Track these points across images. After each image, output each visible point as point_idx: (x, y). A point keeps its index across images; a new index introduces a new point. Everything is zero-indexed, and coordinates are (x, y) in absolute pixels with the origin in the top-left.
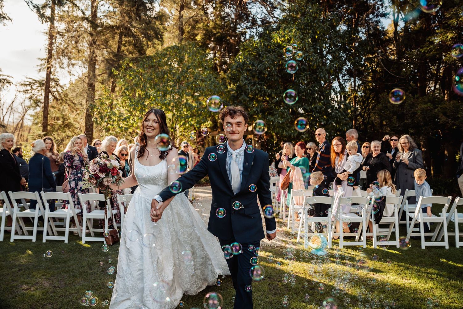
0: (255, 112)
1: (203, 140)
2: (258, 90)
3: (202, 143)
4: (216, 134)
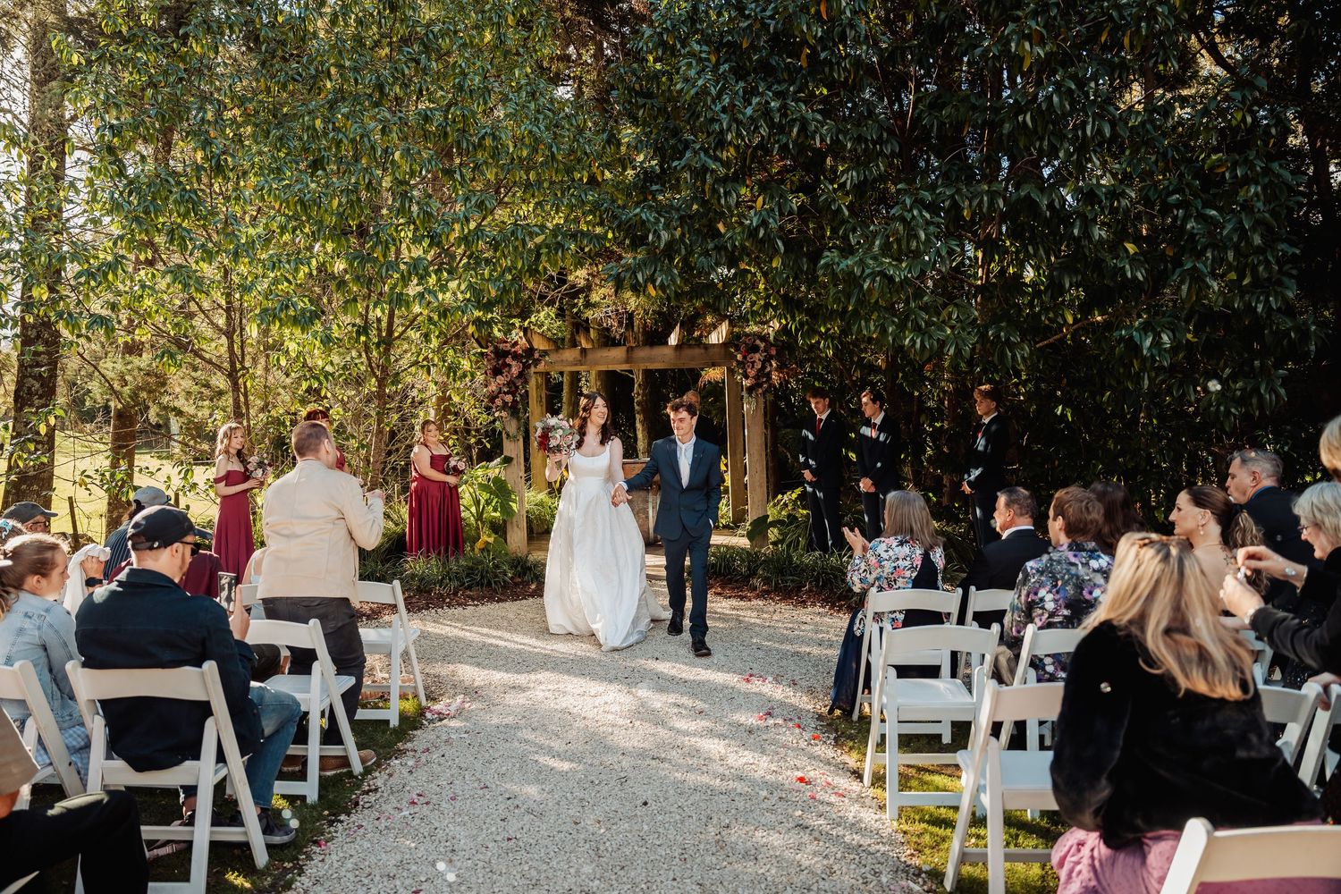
0: (753, 233)
1: (512, 387)
2: (771, 125)
3: (509, 398)
4: (571, 359)
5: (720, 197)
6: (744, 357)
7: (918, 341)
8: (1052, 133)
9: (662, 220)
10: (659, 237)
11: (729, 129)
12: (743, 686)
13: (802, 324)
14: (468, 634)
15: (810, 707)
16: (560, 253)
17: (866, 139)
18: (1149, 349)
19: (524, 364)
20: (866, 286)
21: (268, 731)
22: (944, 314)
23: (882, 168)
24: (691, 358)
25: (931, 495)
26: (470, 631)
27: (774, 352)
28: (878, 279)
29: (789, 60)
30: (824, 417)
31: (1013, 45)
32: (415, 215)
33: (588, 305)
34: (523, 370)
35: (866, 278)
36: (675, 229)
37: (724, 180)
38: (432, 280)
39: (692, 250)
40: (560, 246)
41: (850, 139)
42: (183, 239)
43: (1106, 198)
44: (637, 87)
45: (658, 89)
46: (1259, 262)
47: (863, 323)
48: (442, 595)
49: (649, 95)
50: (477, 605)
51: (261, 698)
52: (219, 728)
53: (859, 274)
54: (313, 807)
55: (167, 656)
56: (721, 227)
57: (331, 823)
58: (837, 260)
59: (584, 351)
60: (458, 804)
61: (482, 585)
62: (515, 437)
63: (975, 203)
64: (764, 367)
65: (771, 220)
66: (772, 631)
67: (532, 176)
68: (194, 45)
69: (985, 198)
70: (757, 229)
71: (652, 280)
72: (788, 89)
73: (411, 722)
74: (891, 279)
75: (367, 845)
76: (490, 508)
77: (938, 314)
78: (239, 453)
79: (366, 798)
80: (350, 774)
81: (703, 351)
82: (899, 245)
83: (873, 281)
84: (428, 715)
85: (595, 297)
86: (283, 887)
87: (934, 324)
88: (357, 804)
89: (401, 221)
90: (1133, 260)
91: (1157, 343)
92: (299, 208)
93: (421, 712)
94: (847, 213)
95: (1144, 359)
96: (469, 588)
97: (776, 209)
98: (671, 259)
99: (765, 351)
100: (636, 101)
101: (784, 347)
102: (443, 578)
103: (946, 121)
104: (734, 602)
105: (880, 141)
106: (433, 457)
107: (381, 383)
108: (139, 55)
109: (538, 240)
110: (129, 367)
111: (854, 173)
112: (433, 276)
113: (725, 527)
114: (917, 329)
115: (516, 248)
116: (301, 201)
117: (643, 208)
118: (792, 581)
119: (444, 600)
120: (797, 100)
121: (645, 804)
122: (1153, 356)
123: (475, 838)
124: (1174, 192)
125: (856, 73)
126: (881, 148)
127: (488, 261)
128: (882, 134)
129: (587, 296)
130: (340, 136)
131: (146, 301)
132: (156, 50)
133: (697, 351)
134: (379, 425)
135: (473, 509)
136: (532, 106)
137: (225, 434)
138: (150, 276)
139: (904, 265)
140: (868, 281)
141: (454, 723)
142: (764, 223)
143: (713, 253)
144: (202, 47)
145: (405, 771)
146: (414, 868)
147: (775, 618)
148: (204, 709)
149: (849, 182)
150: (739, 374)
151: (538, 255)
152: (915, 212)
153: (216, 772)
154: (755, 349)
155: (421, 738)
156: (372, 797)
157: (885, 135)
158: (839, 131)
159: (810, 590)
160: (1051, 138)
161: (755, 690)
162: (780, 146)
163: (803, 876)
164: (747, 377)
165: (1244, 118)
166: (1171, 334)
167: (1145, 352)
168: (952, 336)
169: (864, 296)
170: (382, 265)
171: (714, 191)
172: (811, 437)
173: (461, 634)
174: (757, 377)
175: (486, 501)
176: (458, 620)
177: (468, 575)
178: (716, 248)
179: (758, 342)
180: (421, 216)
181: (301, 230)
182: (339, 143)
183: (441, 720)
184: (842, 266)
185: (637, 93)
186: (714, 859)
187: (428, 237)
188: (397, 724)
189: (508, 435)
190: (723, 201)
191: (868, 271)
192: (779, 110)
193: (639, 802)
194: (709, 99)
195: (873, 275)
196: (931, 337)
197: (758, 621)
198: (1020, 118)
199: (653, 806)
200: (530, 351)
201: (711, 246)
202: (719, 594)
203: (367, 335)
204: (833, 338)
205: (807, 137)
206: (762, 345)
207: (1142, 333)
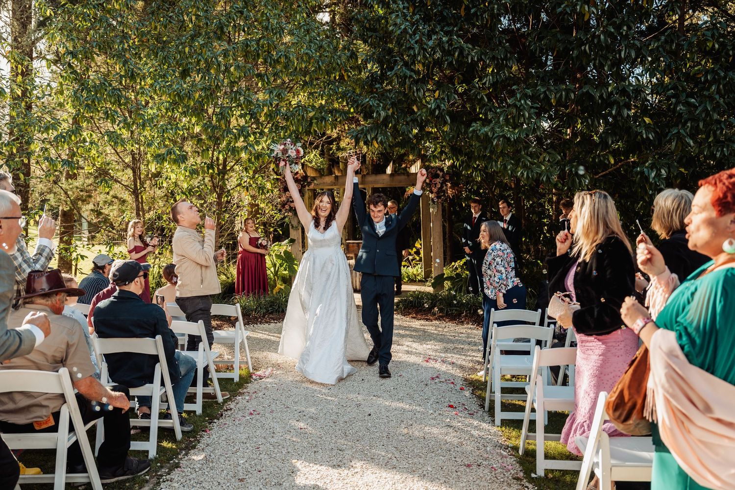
0: (432, 112)
2: (443, 51)
4: (329, 182)
5: (414, 92)
6: (431, 181)
7: (525, 173)
8: (601, 56)
9: (382, 105)
10: (380, 115)
11: (419, 54)
12: (425, 364)
13: (463, 162)
14: (272, 338)
15: (461, 375)
16: (323, 123)
17: (498, 59)
18: (654, 178)
19: (302, 185)
20: (494, 143)
21: (183, 373)
22: (541, 157)
23: (507, 74)
24: (399, 181)
25: (539, 261)
26: (274, 336)
27: (448, 178)
28: (501, 139)
29: (454, 12)
30: (477, 216)
31: (578, 7)
32: (242, 102)
33: (339, 149)
34: (301, 189)
35: (494, 139)
36: (389, 110)
37: (416, 82)
38: (252, 138)
39: (398, 122)
40: (323, 118)
41: (488, 58)
42: (113, 116)
43: (632, 93)
44: (367, 25)
45: (380, 26)
46: (717, 128)
47: (494, 163)
48: (256, 317)
49: (375, 30)
50: (276, 323)
51: (179, 357)
52: (162, 369)
53: (491, 136)
54: (200, 416)
55: (138, 331)
56: (415, 108)
57: (210, 423)
58: (479, 128)
59: (337, 177)
60: (274, 415)
61: (279, 312)
62: (296, 227)
63: (558, 96)
64: (442, 187)
65: (442, 105)
66: (443, 337)
67: (307, 79)
68: (115, 4)
69: (564, 93)
70: (434, 110)
71: (376, 138)
72: (453, 30)
73: (246, 380)
74: (509, 139)
75: (230, 431)
76: (282, 268)
77: (538, 158)
78: (141, 237)
79: (226, 413)
80: (217, 403)
81: (406, 177)
82: (514, 120)
83: (499, 140)
84: (254, 377)
85: (343, 144)
86: (191, 447)
87: (535, 163)
88: (222, 415)
89: (234, 105)
90: (647, 127)
91: (658, 175)
92: (177, 98)
93: (250, 376)
94: (486, 100)
95: (651, 184)
96: (272, 313)
97: (446, 98)
98: (387, 126)
99: (443, 177)
100: (367, 34)
101: (454, 175)
102: (257, 308)
103: (544, 47)
104: (422, 322)
105: (506, 58)
106: (251, 239)
107: (220, 197)
108: (85, 11)
109: (311, 114)
110: (71, 186)
111: (491, 77)
112: (252, 136)
113: (419, 281)
114: (525, 167)
115: (298, 120)
116: (178, 95)
117: (371, 98)
118: (456, 310)
119: (257, 320)
120: (458, 36)
121: (370, 415)
122: (655, 182)
123: (284, 428)
124: (671, 89)
125: (492, 20)
126: (506, 63)
127: (282, 128)
128: (507, 55)
129: (338, 144)
130: (200, 57)
131: (93, 151)
132: (94, 7)
133: (402, 177)
134: (218, 220)
135: (272, 269)
136: (307, 38)
137: (132, 226)
138: (89, 135)
139: (516, 131)
140: (496, 141)
141: (268, 380)
142: (438, 107)
143: (411, 123)
144: (120, 5)
145: (245, 402)
146: (255, 439)
147: (445, 330)
148: (155, 359)
149: (488, 82)
150: (427, 191)
151: (311, 124)
152: (523, 102)
153: (161, 390)
154: (437, 176)
155: (251, 387)
156: (229, 413)
157: (509, 55)
158: (482, 53)
159: (466, 316)
160: (601, 59)
161: (431, 365)
162: (448, 63)
163: (447, 446)
164: (432, 193)
165: (714, 45)
166: (667, 170)
167: (651, 180)
168: (545, 171)
169: (494, 148)
170: (224, 131)
171: (410, 88)
172: (469, 227)
173: (269, 337)
174: (438, 193)
175: (280, 264)
176: (266, 330)
177: (271, 306)
178: (411, 120)
179: (439, 172)
180: (246, 103)
181: (177, 110)
182: (199, 61)
183: (261, 379)
184: (482, 131)
185: (367, 29)
186: (403, 438)
187: (249, 114)
188: (238, 380)
189: (293, 226)
190: (416, 94)
191: (496, 135)
192: (447, 42)
193: (366, 414)
194: (408, 36)
195: (499, 137)
196: (532, 171)
197: (435, 332)
198: (583, 48)
199: (374, 416)
200: (305, 178)
201: (409, 119)
202: (414, 318)
203: (213, 169)
204: (480, 170)
205: (463, 57)
206: (441, 174)
207: (649, 169)
